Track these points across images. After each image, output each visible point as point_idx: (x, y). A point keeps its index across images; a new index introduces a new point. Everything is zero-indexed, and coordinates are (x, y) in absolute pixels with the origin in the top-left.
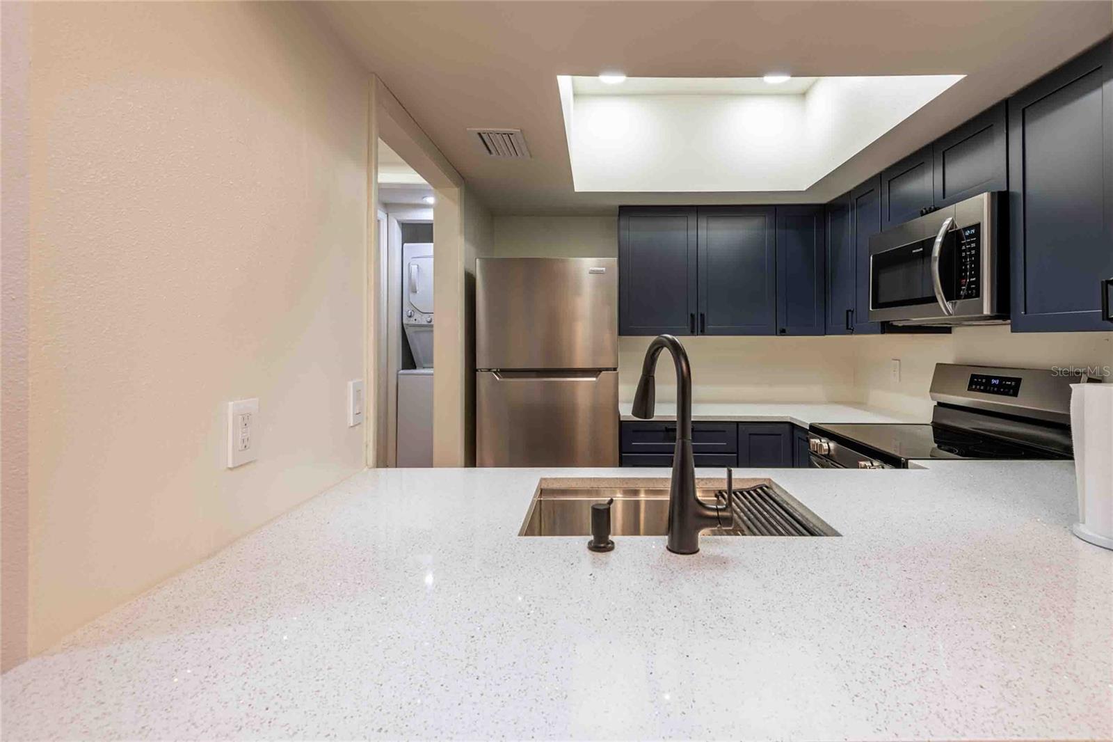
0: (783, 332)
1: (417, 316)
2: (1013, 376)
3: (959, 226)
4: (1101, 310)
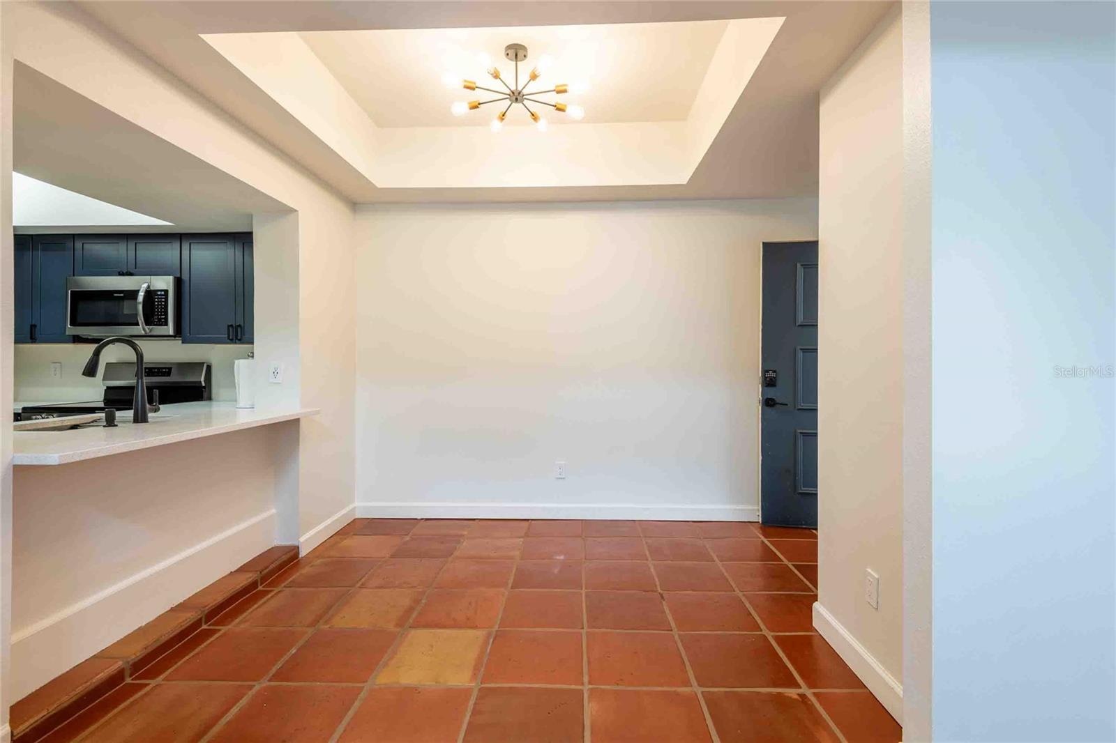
2: (167, 366)
3: (152, 288)
4: (226, 336)
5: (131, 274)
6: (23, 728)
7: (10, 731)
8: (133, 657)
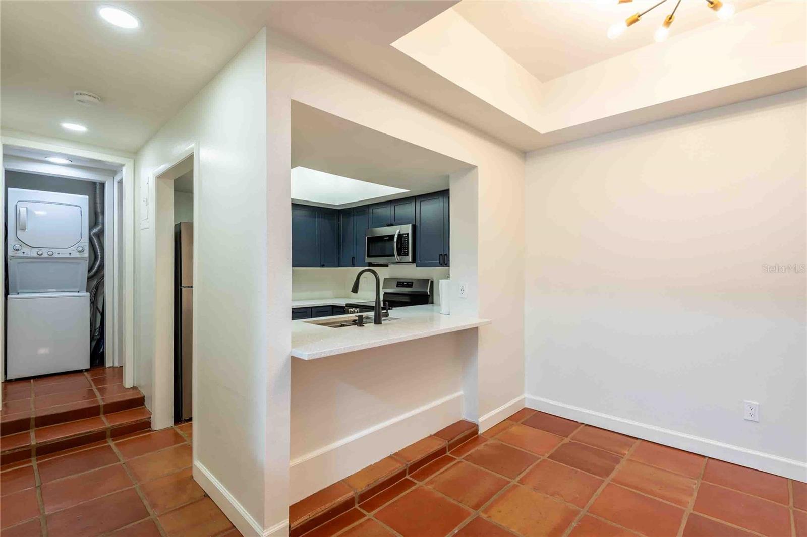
0: (323, 266)
1: (27, 250)
2: (410, 281)
3: (401, 233)
4: (438, 262)
5: (392, 225)
6: (297, 523)
7: (288, 524)
8: (360, 490)
